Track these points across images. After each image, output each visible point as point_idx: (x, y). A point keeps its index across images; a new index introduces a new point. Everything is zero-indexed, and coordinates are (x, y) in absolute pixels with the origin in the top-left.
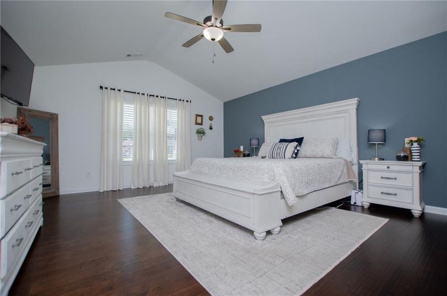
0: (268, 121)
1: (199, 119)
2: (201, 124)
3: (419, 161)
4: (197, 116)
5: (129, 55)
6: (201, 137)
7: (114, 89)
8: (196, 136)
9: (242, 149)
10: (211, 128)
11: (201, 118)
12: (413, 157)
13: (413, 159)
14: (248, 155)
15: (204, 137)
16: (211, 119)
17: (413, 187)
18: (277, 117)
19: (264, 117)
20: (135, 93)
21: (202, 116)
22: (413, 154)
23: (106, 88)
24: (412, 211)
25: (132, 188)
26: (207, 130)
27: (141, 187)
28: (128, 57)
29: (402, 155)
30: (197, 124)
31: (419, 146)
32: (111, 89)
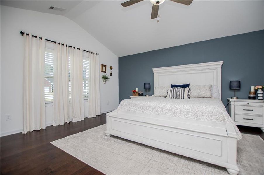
0: (157, 72)
1: (104, 67)
2: (105, 72)
3: (262, 100)
4: (103, 65)
5: (52, 8)
6: (106, 81)
7: (36, 37)
8: (102, 80)
9: (137, 90)
10: (111, 75)
11: (105, 67)
12: (259, 97)
13: (258, 99)
14: (142, 95)
15: (107, 81)
16: (111, 68)
17: (263, 115)
18: (164, 70)
19: (154, 69)
20: (56, 42)
21: (105, 66)
22: (258, 96)
23: (28, 35)
24: (261, 129)
25: (54, 125)
26: (109, 77)
27: (63, 124)
28: (51, 9)
29: (252, 96)
30: (102, 71)
31: (262, 91)
32: (33, 36)
